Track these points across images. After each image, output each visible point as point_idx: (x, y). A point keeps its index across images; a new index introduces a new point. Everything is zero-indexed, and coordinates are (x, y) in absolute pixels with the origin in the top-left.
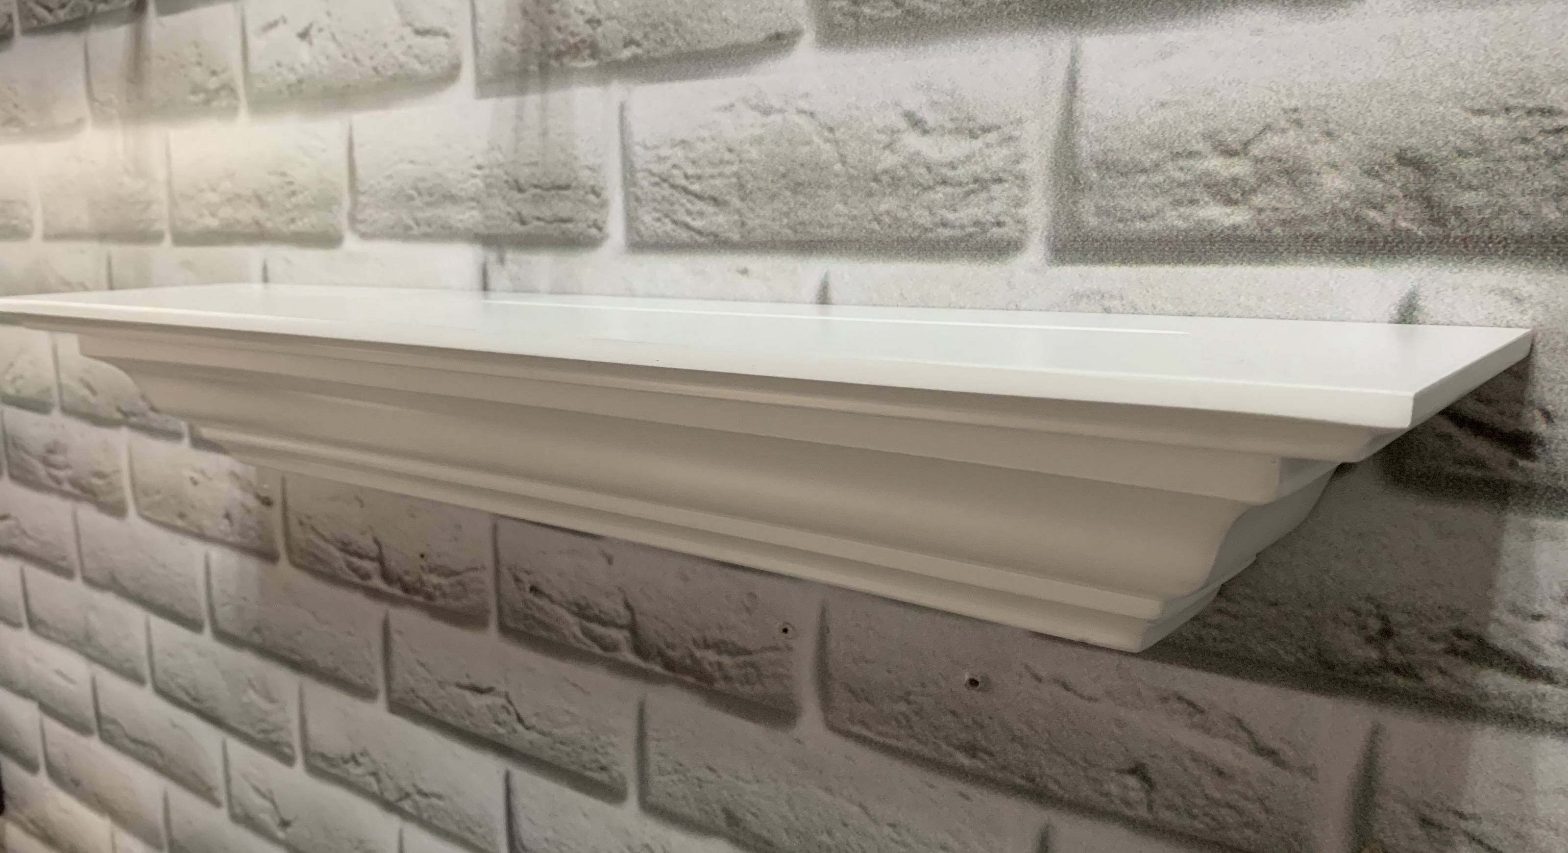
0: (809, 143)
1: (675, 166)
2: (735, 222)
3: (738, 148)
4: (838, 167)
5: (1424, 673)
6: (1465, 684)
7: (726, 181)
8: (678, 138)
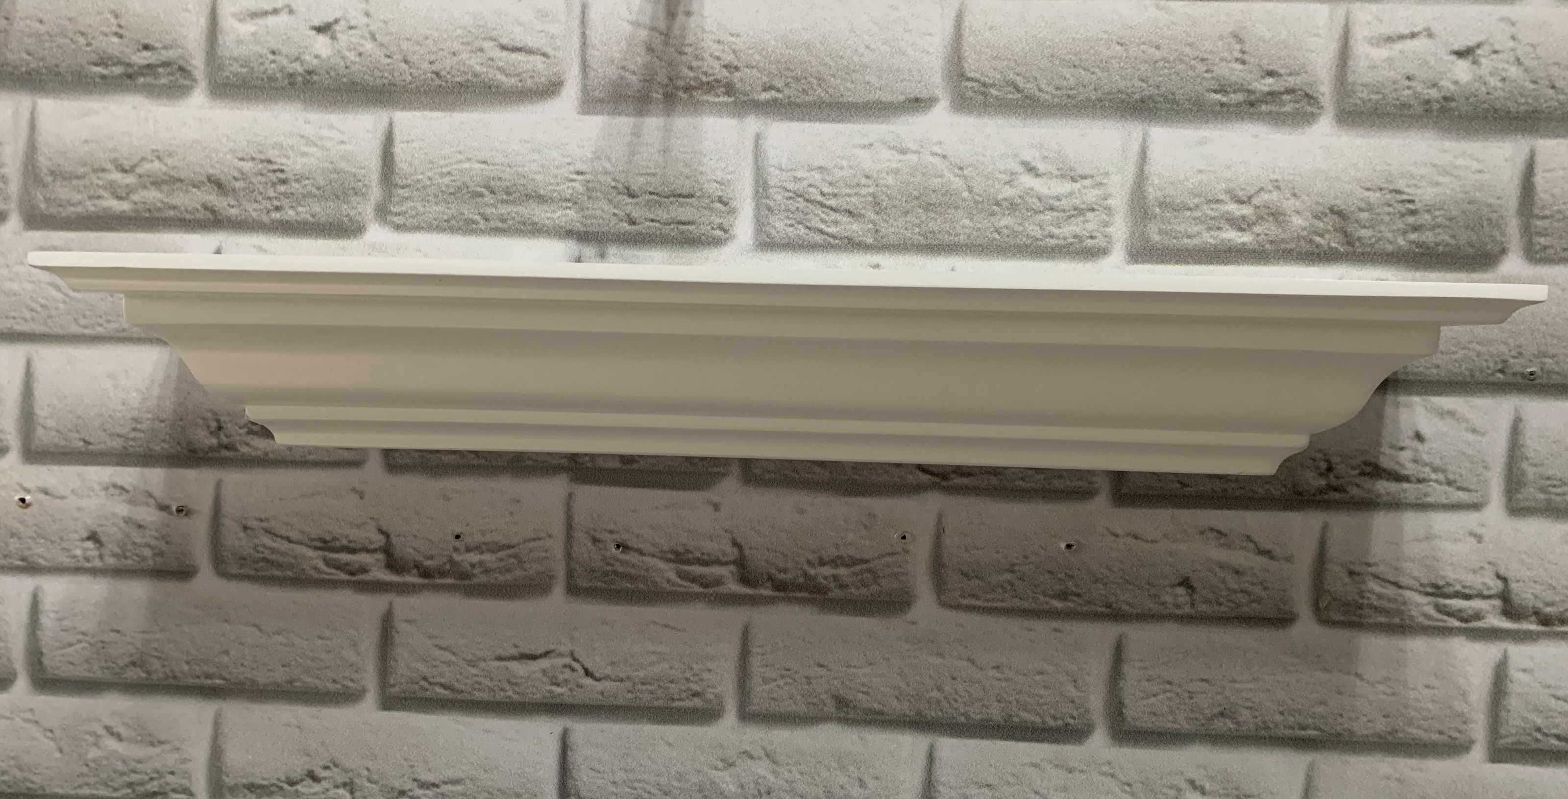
0: (941, 176)
1: (810, 185)
2: (869, 230)
3: (875, 176)
4: (965, 194)
5: (1349, 489)
6: (1369, 491)
7: (863, 199)
8: (816, 164)
